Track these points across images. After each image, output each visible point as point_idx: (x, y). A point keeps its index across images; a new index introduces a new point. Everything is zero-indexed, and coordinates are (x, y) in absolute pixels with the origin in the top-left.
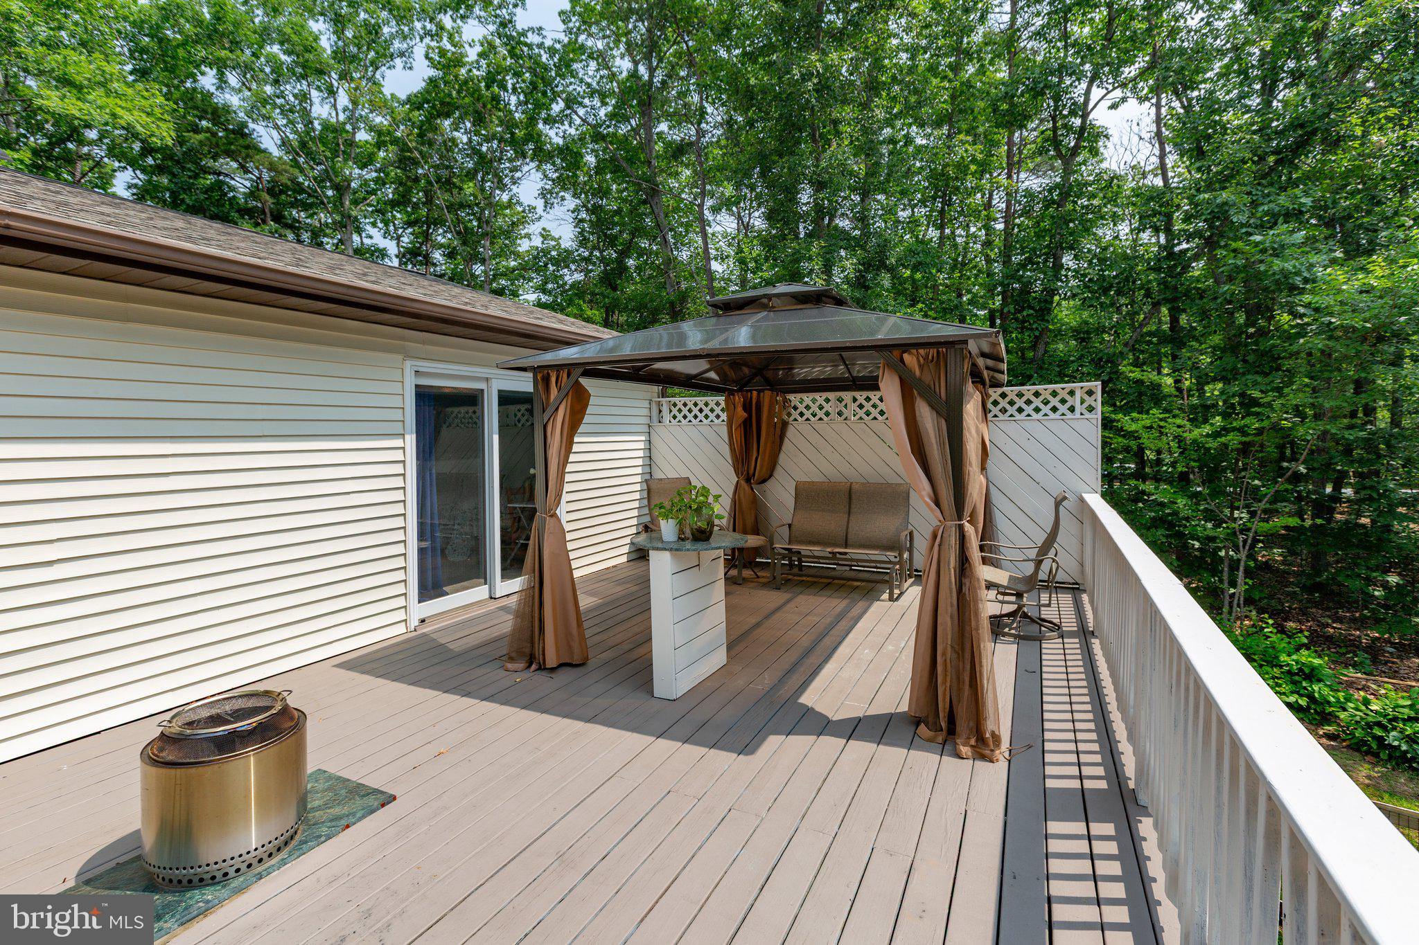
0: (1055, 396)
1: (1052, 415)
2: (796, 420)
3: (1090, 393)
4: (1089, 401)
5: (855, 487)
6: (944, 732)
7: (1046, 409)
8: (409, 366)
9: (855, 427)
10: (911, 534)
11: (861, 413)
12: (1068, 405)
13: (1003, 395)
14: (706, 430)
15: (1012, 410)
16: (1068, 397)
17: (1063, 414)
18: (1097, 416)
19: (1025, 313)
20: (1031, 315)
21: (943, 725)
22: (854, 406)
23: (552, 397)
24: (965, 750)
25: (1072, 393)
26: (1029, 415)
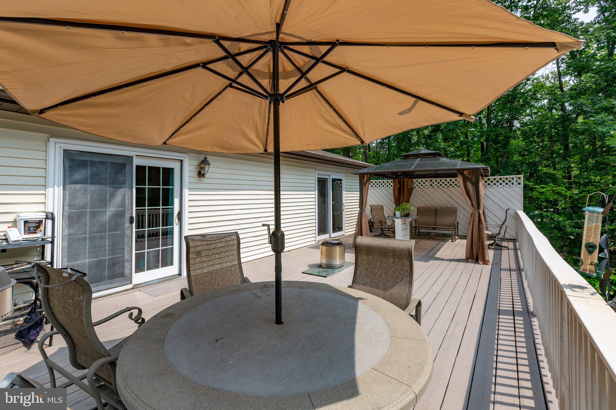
0: (507, 180)
1: (506, 186)
2: (415, 187)
3: (519, 178)
4: (519, 181)
5: (438, 208)
6: (475, 260)
7: (504, 184)
8: (317, 172)
9: (436, 189)
10: (458, 223)
11: (438, 185)
12: (511, 182)
13: (489, 179)
14: (384, 191)
15: (491, 184)
16: (511, 180)
17: (510, 185)
18: (522, 186)
19: (497, 145)
20: (501, 146)
21: (475, 258)
22: (436, 183)
23: (365, 181)
24: (481, 263)
25: (513, 179)
26: (498, 186)
